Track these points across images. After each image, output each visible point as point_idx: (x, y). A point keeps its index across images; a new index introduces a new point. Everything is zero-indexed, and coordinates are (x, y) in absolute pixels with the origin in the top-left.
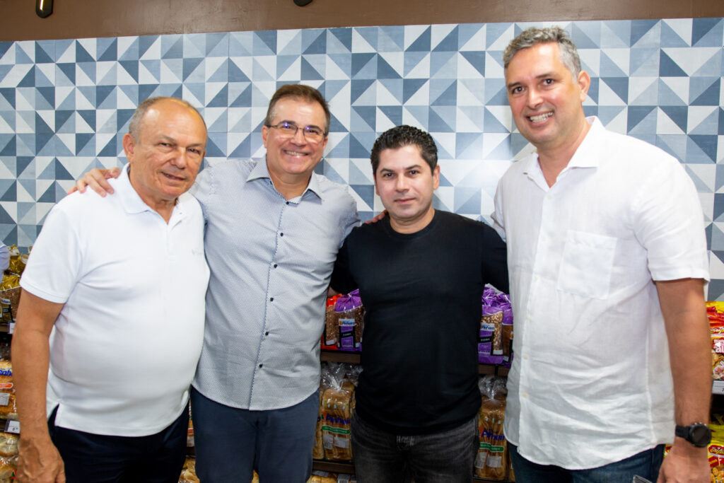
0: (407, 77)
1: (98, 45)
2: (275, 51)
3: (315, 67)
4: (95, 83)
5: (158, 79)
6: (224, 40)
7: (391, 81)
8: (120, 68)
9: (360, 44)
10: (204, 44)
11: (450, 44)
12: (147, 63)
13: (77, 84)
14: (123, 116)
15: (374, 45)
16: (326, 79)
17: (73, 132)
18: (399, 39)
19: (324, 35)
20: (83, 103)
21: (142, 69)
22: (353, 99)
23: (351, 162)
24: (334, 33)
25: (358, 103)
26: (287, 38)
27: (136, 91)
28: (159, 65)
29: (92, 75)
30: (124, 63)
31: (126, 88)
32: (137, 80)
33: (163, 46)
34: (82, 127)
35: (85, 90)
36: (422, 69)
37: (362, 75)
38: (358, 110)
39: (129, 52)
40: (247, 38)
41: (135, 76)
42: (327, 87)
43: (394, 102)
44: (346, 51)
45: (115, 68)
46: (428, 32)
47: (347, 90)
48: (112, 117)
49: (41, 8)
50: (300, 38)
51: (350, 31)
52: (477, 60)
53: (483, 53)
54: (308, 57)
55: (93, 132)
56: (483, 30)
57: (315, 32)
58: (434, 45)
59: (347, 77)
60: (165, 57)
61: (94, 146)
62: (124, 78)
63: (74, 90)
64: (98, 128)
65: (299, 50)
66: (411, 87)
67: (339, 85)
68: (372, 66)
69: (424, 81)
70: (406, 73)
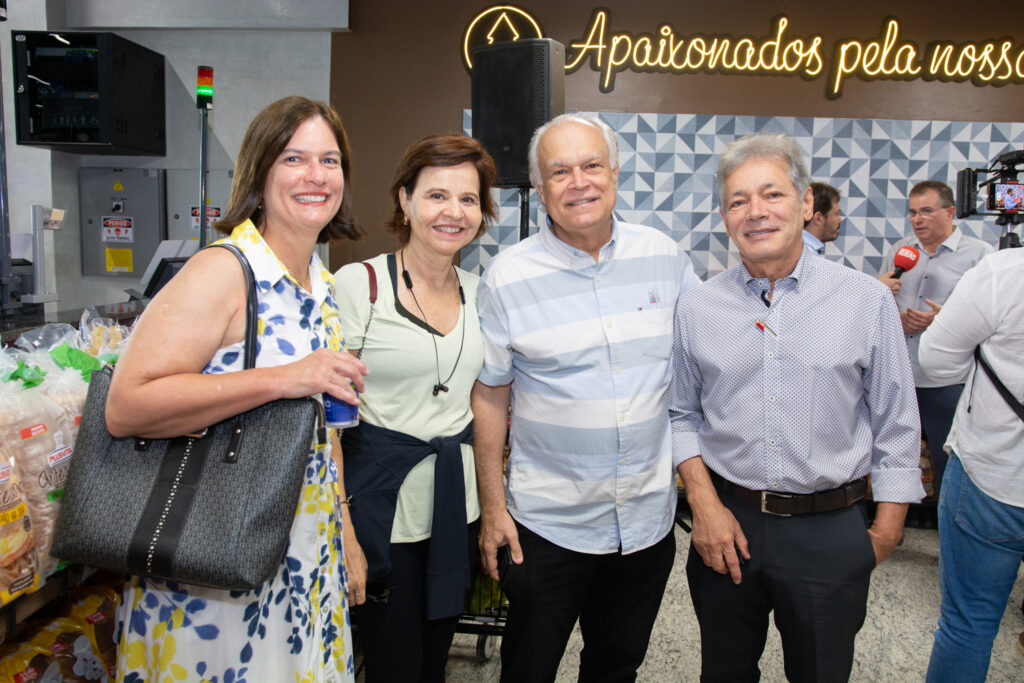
0: (913, 158)
1: (658, 119)
2: (811, 133)
3: (844, 148)
4: (654, 149)
5: (712, 149)
6: (771, 122)
7: (900, 161)
8: (679, 140)
9: (878, 133)
10: (753, 125)
11: (945, 136)
12: (704, 137)
13: (638, 150)
14: (680, 179)
15: (889, 133)
16: (852, 157)
17: (633, 189)
18: (908, 131)
19: (850, 124)
20: (643, 166)
21: (698, 142)
22: (872, 173)
23: (867, 221)
24: (858, 122)
25: (875, 176)
26: (821, 124)
27: (693, 159)
28: (714, 139)
29: (653, 144)
30: (682, 136)
31: (683, 157)
32: (693, 150)
33: (717, 123)
34: (641, 185)
35: (645, 156)
36: (924, 153)
37: (879, 156)
38: (875, 182)
39: (687, 126)
40: (790, 122)
41: (692, 147)
42: (852, 164)
43: (901, 176)
44: (868, 137)
45: (673, 140)
46: (929, 127)
47: (867, 166)
48: (670, 179)
49: (606, 85)
50: (832, 126)
51: (871, 122)
52: (964, 148)
53: (968, 144)
54: (837, 140)
55: (651, 190)
56: (969, 127)
57: (844, 122)
58: (933, 135)
59: (867, 157)
60: (719, 132)
61: (652, 202)
62: (681, 147)
63: (635, 156)
64: (656, 187)
65: (830, 134)
66: (915, 166)
67: (861, 162)
68: (887, 149)
69: (925, 162)
70: (912, 155)
